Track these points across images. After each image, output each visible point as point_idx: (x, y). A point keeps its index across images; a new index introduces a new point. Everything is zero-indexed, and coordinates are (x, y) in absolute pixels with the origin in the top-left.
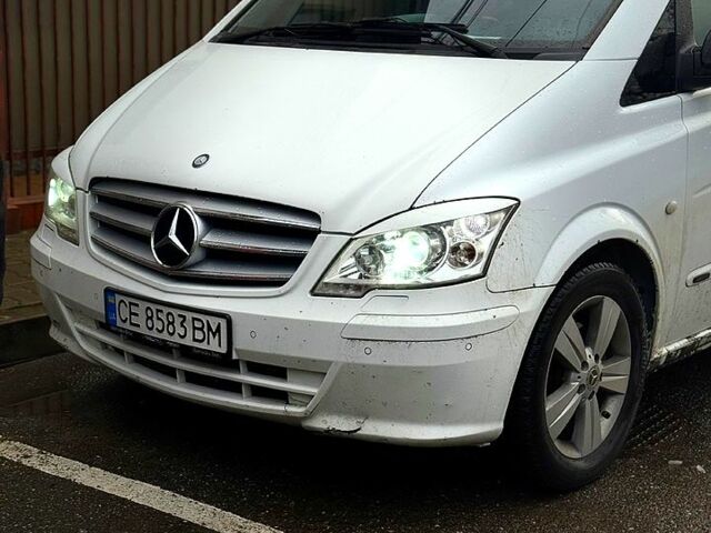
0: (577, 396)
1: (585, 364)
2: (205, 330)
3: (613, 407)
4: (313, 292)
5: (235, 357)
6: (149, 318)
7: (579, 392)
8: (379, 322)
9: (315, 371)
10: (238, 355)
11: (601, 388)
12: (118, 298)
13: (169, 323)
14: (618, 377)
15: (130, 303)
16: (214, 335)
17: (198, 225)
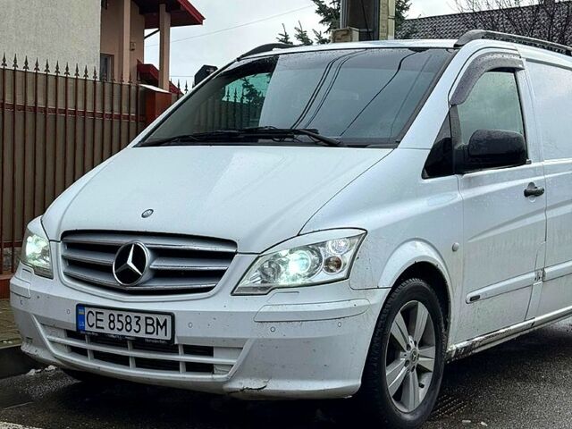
0: (404, 368)
1: (408, 347)
2: (155, 325)
3: (426, 380)
4: (232, 293)
5: (176, 342)
6: (111, 321)
7: (405, 365)
8: (280, 309)
9: (234, 347)
10: (178, 341)
11: (418, 365)
12: (87, 310)
13: (127, 323)
14: (428, 359)
15: (97, 313)
16: (162, 328)
17: (148, 255)
